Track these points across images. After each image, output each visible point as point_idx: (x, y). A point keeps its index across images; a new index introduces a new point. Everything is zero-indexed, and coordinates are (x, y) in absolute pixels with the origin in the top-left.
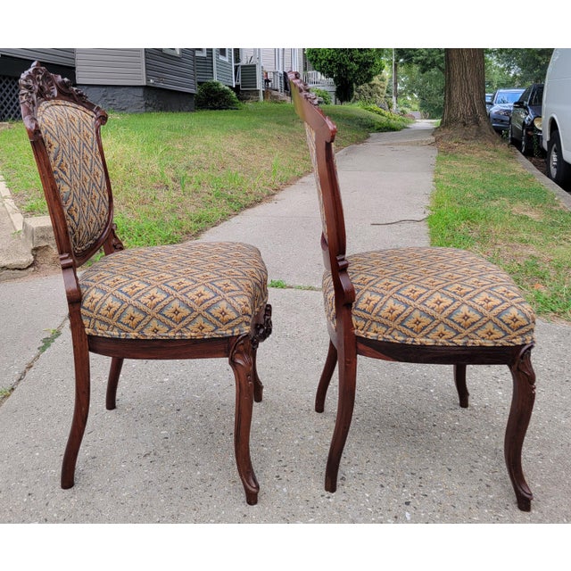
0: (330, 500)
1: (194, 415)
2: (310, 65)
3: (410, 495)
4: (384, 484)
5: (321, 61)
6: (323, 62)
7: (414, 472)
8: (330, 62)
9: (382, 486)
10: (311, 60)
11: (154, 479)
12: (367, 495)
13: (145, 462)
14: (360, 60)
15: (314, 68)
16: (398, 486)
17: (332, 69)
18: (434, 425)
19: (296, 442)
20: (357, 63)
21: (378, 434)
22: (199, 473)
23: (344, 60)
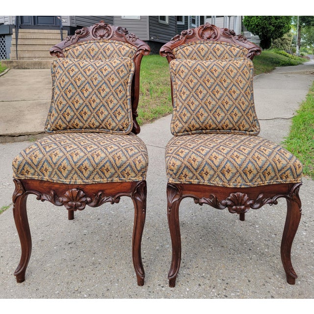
0: (163, 289)
1: (105, 223)
2: (245, 28)
3: (216, 295)
4: (201, 284)
5: (252, 25)
6: (253, 26)
7: (224, 279)
8: (257, 26)
9: (200, 285)
10: (246, 25)
11: (68, 259)
12: (188, 289)
13: (67, 247)
14: (276, 25)
15: (248, 30)
16: (210, 287)
17: (258, 30)
18: (250, 249)
19: (157, 248)
20: (273, 26)
21: (210, 250)
22: (93, 259)
23: (266, 24)
